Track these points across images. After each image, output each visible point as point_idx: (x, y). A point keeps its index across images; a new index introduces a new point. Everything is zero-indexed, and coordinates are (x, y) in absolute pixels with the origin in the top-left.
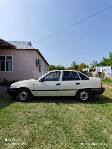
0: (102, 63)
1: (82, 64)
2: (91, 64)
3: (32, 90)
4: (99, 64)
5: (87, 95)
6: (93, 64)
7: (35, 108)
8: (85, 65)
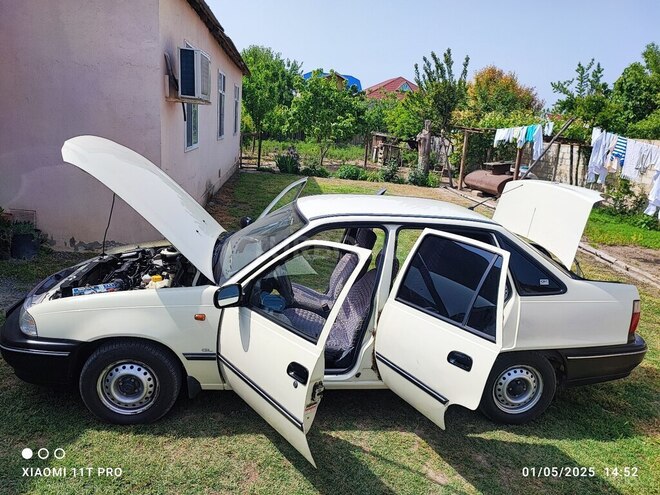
0: (630, 89)
1: (492, 77)
2: (559, 88)
3: (192, 357)
4: (611, 87)
5: (537, 388)
6: (573, 88)
7: (224, 482)
8: (512, 83)
